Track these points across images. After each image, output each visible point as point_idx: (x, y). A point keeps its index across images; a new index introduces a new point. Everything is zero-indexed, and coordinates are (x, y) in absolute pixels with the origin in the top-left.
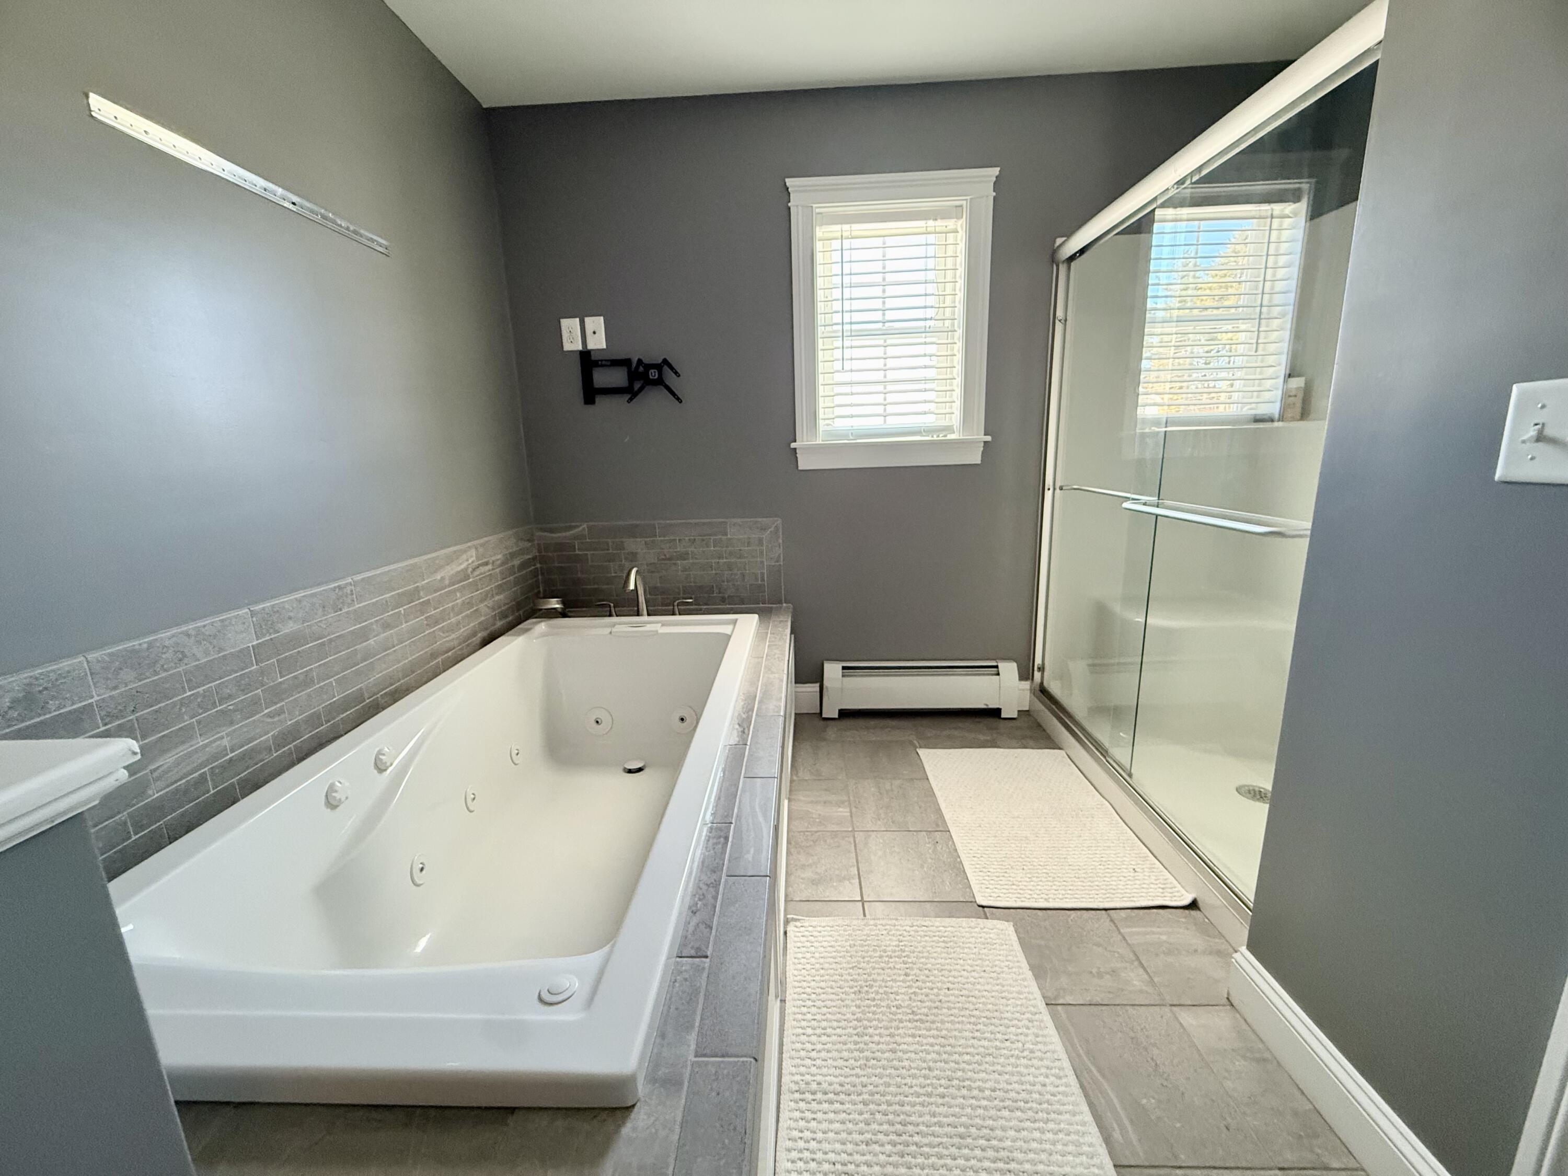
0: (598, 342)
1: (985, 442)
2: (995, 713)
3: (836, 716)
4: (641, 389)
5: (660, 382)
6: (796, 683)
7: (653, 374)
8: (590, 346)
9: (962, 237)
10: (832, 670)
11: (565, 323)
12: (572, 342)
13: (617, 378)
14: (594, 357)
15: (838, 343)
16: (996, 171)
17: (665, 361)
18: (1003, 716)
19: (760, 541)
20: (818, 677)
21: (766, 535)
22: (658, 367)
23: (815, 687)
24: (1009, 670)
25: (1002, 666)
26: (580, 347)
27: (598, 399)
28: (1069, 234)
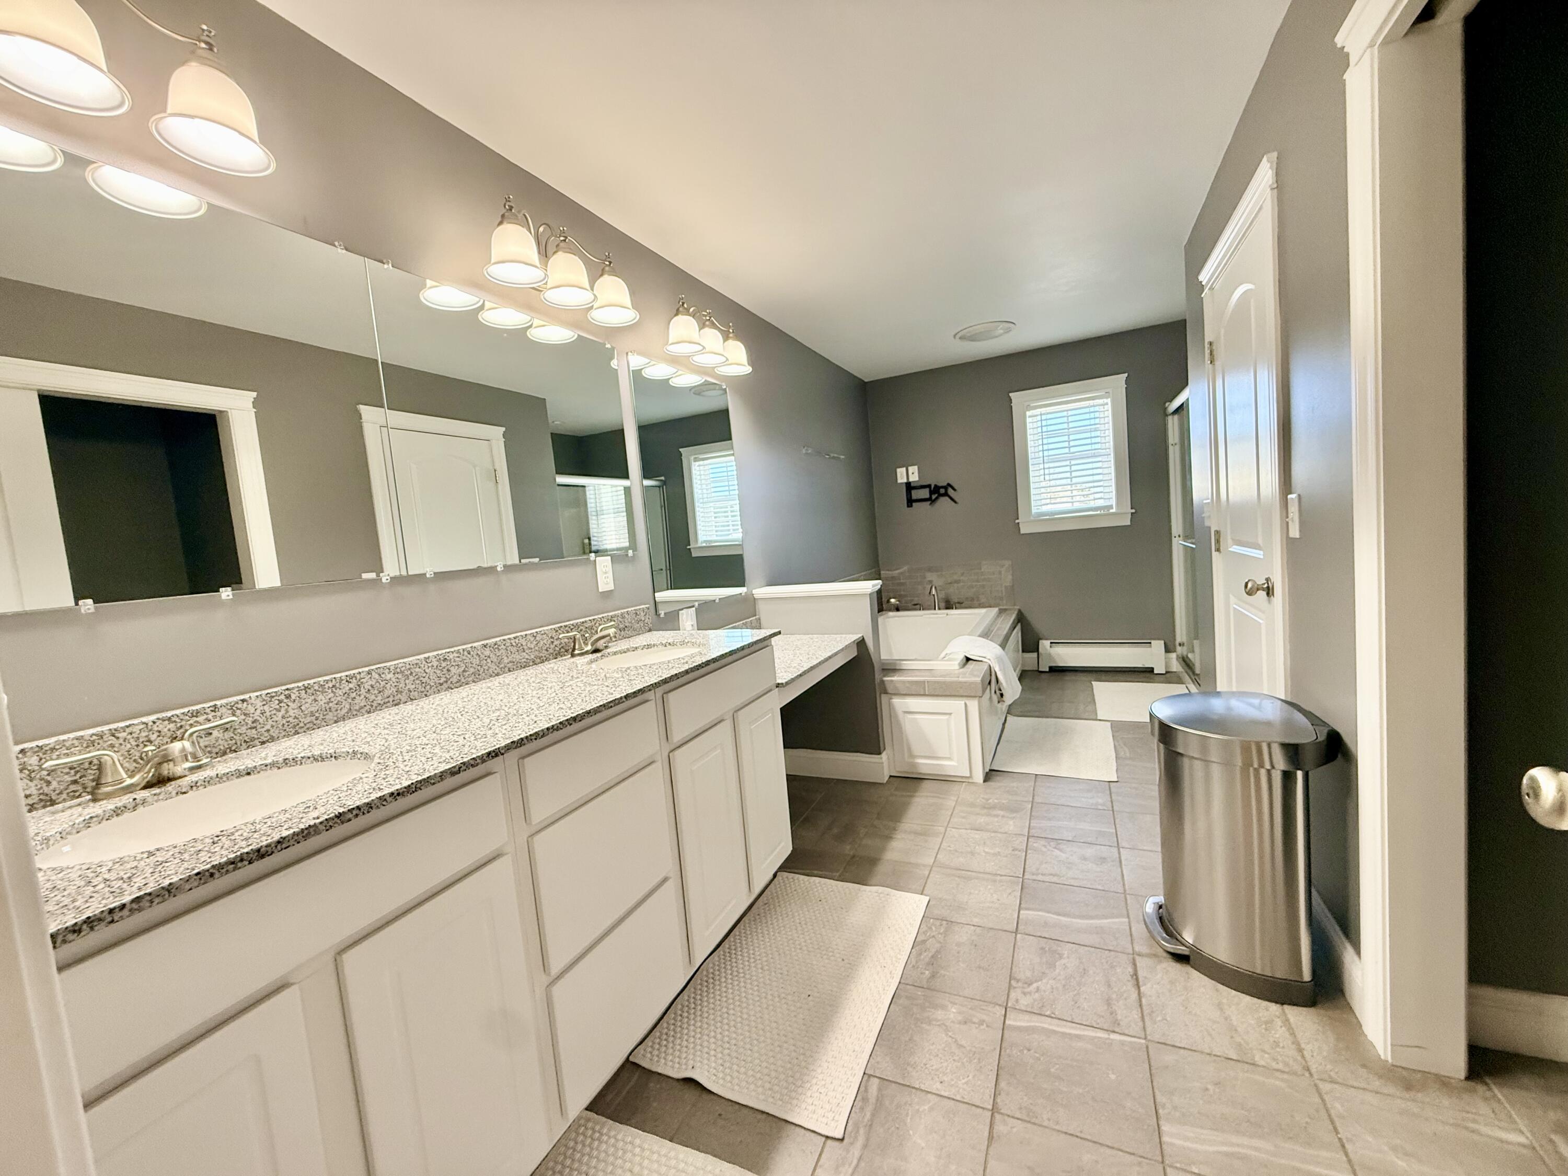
0: (914, 478)
1: (1132, 513)
2: (1151, 670)
3: (1047, 670)
4: (937, 498)
5: (946, 494)
6: (1023, 651)
7: (942, 491)
8: (911, 480)
9: (1109, 407)
10: (1045, 644)
11: (899, 470)
12: (902, 478)
13: (925, 493)
14: (912, 485)
15: (1042, 466)
16: (1126, 375)
17: (949, 485)
18: (1156, 672)
19: (1000, 573)
20: (1036, 649)
21: (1003, 570)
22: (946, 488)
23: (1035, 655)
24: (1158, 646)
25: (1153, 642)
26: (905, 480)
27: (914, 504)
28: (1171, 401)
